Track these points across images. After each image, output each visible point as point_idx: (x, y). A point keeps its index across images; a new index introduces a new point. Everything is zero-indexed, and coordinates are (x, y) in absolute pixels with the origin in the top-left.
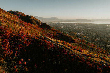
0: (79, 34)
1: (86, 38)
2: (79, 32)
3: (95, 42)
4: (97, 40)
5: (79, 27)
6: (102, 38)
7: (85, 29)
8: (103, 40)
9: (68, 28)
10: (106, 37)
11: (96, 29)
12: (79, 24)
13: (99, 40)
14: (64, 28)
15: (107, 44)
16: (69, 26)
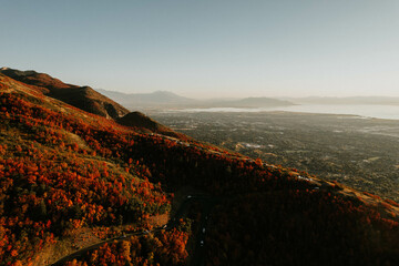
0: (248, 145)
1: (271, 157)
2: (251, 141)
3: (297, 167)
4: (304, 163)
5: (249, 126)
6: (319, 155)
7: (271, 130)
8: (320, 161)
9: (214, 127)
10: (331, 153)
11: (303, 130)
12: (249, 114)
13: (308, 160)
14: (202, 128)
15: (331, 171)
16: (219, 122)
